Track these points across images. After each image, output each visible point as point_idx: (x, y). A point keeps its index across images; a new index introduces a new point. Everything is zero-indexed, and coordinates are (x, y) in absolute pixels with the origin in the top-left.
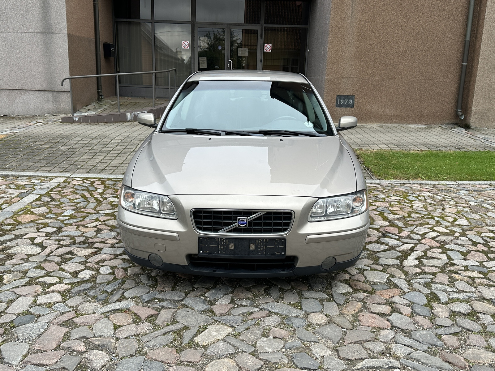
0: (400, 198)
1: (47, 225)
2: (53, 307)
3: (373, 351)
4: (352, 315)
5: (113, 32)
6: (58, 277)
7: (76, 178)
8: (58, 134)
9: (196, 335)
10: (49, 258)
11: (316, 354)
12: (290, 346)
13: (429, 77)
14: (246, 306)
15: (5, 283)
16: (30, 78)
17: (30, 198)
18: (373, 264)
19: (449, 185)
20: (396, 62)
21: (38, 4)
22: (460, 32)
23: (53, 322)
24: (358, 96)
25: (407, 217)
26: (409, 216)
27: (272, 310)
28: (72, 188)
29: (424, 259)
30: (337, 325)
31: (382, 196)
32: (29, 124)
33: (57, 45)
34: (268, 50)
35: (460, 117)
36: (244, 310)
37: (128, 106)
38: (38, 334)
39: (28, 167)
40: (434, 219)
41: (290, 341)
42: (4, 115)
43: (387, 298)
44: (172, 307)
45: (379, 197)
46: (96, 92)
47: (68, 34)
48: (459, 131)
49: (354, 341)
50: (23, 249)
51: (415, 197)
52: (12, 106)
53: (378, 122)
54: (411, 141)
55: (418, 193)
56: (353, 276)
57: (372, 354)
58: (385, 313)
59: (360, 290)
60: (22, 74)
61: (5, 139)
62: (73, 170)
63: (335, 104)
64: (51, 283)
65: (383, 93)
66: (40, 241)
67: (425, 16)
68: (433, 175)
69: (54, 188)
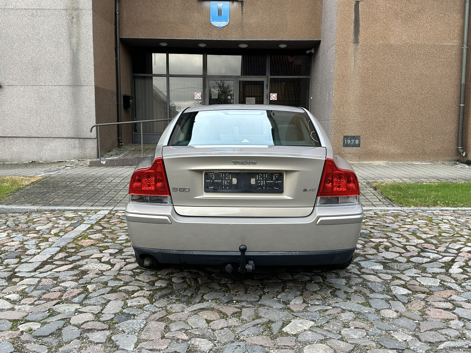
0: (426, 222)
1: (108, 248)
2: (144, 307)
3: (450, 336)
4: (419, 310)
5: (131, 86)
6: (138, 286)
7: (119, 210)
8: (91, 175)
9: (283, 327)
10: (121, 272)
11: (399, 339)
12: (373, 334)
13: (430, 117)
14: (319, 305)
15: (91, 292)
16: (59, 127)
17: (83, 228)
18: (422, 272)
19: (467, 210)
20: (398, 105)
21: (68, 60)
22: (455, 76)
23: (149, 318)
24: (363, 136)
25: (439, 236)
26: (440, 235)
27: (344, 308)
28: (118, 218)
29: (466, 268)
30: (408, 318)
31: (409, 220)
32: (59, 168)
33: (85, 96)
34: (274, 98)
35: (462, 154)
36: (319, 308)
37: (147, 151)
38: (140, 328)
39: (71, 203)
40: (464, 237)
41: (371, 330)
42: (32, 162)
43: (446, 297)
44: (252, 306)
45: (407, 221)
46: (117, 140)
47: (95, 87)
48: (462, 167)
49: (429, 329)
50: (94, 266)
51: (440, 220)
52: (41, 152)
53: (384, 160)
54: (421, 175)
55: (442, 217)
56: (408, 281)
57: (449, 338)
58: (448, 308)
59: (419, 292)
60: (51, 123)
61: (43, 180)
62: (114, 204)
63: (342, 144)
64: (133, 291)
65: (387, 133)
66: (107, 260)
67: (422, 63)
68: (450, 202)
69: (102, 219)
